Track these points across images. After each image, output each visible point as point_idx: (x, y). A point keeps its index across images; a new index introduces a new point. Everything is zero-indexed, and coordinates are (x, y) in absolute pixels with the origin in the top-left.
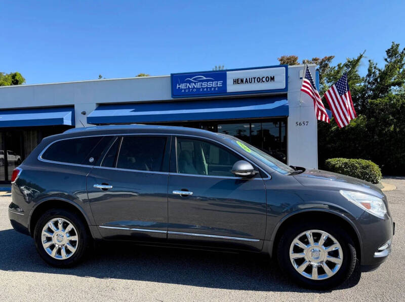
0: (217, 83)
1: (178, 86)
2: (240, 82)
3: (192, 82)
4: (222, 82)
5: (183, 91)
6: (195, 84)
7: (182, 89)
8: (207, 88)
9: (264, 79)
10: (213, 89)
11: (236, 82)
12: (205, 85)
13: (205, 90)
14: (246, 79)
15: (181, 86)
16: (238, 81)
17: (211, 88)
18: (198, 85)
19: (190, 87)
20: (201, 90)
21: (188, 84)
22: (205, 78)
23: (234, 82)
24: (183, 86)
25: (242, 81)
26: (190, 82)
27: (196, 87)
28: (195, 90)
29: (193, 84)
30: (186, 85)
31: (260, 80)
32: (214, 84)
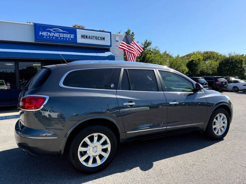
0: (71, 36)
1: (40, 33)
2: (85, 37)
3: (52, 32)
4: (74, 35)
5: (45, 37)
6: (55, 34)
7: (44, 36)
8: (63, 37)
9: (99, 38)
10: (67, 39)
11: (83, 37)
12: (62, 35)
13: (62, 38)
14: (89, 36)
15: (43, 33)
16: (84, 37)
17: (66, 38)
18: (57, 35)
19: (51, 35)
20: (59, 38)
21: (49, 33)
22: (62, 31)
23: (82, 36)
24: (44, 34)
25: (87, 37)
26: (50, 32)
27: (55, 36)
28: (54, 38)
29: (53, 33)
30: (48, 33)
31: (97, 38)
32: (68, 36)
